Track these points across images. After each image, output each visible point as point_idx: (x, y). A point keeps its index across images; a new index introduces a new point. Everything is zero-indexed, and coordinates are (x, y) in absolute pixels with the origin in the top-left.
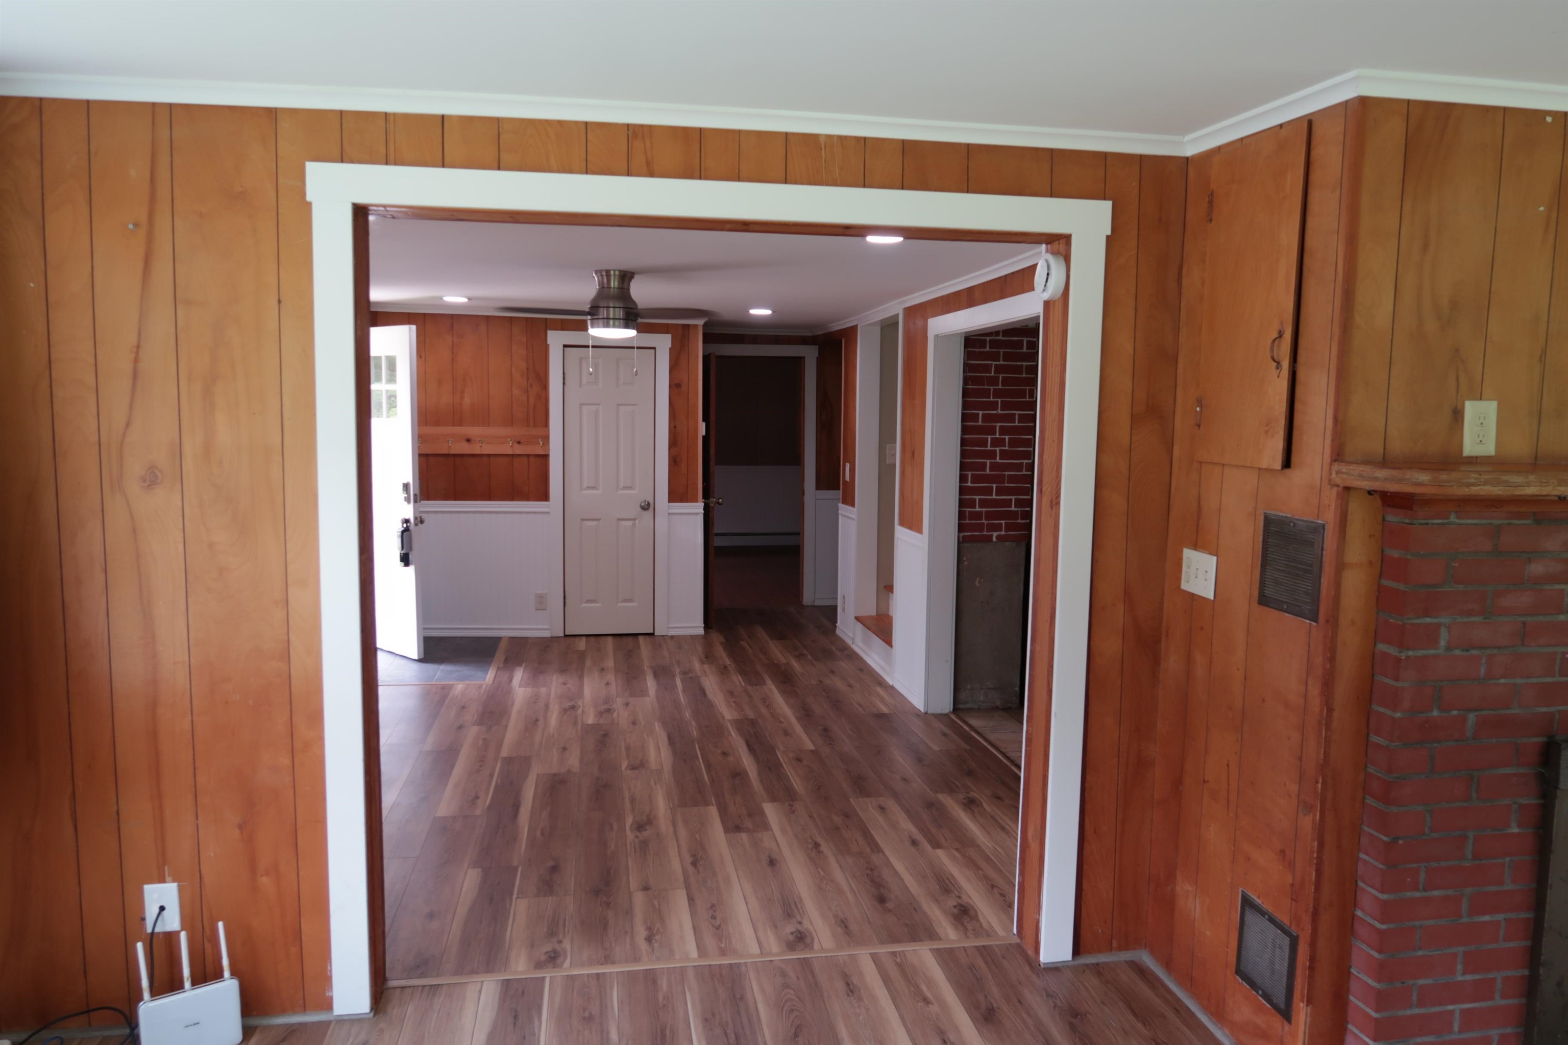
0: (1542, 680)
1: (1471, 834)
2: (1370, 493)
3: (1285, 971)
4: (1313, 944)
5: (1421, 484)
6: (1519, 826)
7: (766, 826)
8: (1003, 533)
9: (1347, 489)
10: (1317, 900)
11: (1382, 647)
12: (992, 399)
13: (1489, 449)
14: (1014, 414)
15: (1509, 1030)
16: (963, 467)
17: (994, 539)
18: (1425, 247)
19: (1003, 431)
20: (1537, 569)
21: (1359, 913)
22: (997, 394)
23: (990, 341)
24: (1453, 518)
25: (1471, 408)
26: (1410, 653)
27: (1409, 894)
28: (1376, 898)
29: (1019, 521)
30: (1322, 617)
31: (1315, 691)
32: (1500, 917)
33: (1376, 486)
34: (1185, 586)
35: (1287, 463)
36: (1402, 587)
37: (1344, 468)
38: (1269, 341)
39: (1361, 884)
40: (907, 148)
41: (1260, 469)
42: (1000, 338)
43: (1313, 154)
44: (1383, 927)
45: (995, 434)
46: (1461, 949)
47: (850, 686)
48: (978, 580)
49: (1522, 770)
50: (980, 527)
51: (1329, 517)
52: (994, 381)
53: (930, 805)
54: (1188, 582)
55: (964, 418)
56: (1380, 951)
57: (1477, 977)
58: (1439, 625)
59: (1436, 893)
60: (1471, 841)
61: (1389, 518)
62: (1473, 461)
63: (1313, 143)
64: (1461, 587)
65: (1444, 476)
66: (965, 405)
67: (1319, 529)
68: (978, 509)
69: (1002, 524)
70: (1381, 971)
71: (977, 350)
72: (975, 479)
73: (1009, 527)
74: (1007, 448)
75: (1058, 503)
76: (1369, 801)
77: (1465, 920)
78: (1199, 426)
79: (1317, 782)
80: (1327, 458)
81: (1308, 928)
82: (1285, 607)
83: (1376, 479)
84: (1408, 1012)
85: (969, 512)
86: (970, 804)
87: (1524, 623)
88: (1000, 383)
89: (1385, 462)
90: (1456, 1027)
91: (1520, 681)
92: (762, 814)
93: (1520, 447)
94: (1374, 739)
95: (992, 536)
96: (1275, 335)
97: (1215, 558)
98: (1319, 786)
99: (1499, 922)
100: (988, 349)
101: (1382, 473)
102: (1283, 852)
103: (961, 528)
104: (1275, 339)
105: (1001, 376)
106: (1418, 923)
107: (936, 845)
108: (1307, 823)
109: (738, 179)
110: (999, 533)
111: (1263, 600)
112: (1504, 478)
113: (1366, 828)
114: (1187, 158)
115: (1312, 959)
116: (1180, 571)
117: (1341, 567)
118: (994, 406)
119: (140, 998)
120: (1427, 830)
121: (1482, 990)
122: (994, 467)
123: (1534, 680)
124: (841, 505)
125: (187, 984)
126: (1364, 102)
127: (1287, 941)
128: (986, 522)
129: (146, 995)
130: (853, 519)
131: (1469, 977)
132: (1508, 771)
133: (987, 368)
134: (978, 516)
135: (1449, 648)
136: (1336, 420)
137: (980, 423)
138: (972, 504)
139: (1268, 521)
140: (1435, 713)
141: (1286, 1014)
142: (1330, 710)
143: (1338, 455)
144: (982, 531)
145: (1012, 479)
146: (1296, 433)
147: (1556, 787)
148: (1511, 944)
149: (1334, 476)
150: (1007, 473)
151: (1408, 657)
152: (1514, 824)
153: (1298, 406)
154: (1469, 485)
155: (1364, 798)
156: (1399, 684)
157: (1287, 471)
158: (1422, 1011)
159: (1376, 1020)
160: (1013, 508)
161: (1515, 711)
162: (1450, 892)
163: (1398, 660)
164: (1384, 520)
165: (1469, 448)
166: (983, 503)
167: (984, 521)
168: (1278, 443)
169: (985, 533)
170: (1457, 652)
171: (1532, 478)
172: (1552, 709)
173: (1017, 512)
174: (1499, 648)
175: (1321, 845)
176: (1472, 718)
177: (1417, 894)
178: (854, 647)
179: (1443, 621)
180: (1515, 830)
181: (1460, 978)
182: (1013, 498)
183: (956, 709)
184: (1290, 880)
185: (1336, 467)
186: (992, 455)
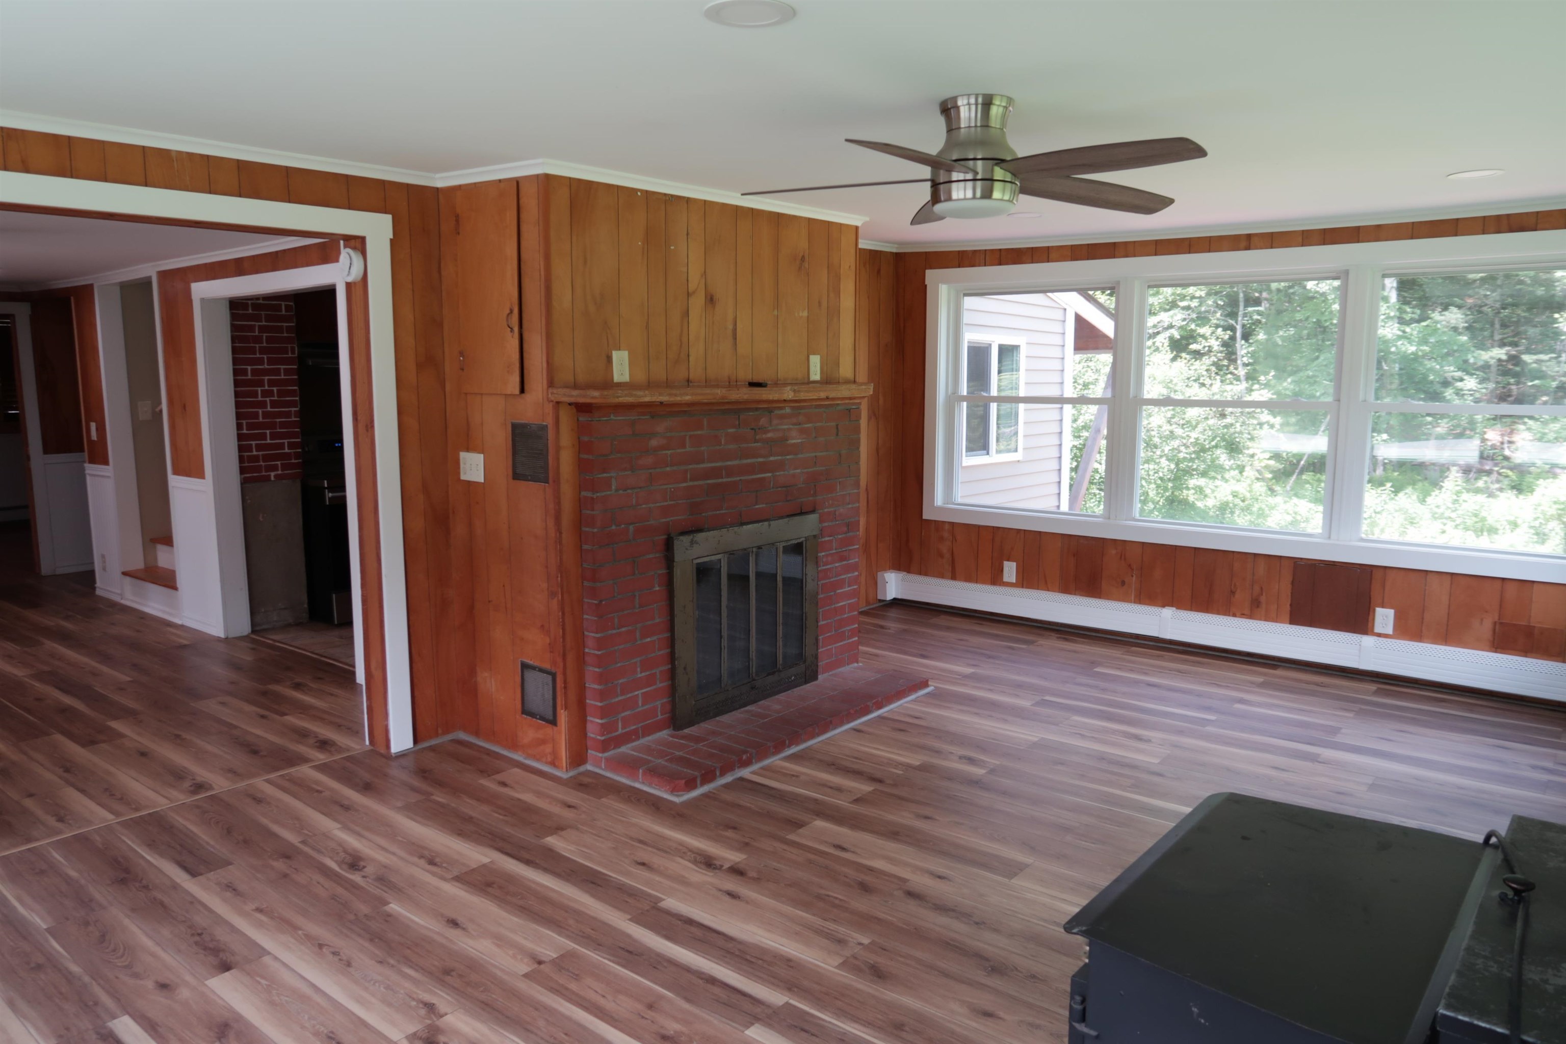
0: (662, 504)
1: (637, 594)
2: (570, 404)
3: (551, 697)
4: (564, 674)
5: (593, 398)
6: (659, 586)
7: (121, 735)
8: (280, 472)
9: (558, 403)
10: (564, 646)
11: (584, 493)
12: (258, 356)
13: (626, 378)
14: (280, 368)
15: (665, 700)
16: (239, 416)
17: (272, 478)
18: (585, 262)
19: (272, 383)
20: (654, 443)
21: (587, 650)
22: (263, 351)
23: (252, 303)
24: (612, 417)
25: (615, 355)
26: (598, 494)
27: (610, 632)
28: (594, 637)
29: (293, 461)
30: (551, 481)
31: (551, 523)
32: (655, 638)
33: (572, 400)
34: (463, 477)
35: (522, 390)
36: (590, 457)
37: (555, 391)
38: (505, 315)
39: (586, 633)
40: (241, 166)
41: (506, 395)
42: (261, 301)
43: (521, 202)
44: (600, 653)
45: (264, 386)
46: (639, 659)
47: (138, 631)
48: (261, 515)
49: (657, 555)
50: (258, 469)
51: (549, 421)
52: (258, 340)
53: (265, 693)
54: (465, 473)
55: (236, 372)
56: (599, 667)
57: (648, 673)
58: (611, 477)
59: (623, 629)
60: (637, 598)
61: (581, 419)
62: (619, 385)
63: (521, 195)
64: (619, 455)
65: (606, 393)
66: (235, 361)
67: (544, 428)
68: (255, 453)
69: (277, 465)
70: (601, 678)
71: (241, 312)
72: (250, 427)
73: (284, 467)
74: (276, 398)
75: (373, 427)
76: (586, 583)
77: (639, 642)
78: (462, 369)
79: (557, 577)
80: (545, 386)
81: (561, 665)
82: (530, 478)
83: (572, 396)
84: (617, 700)
85: (248, 456)
86: (297, 686)
87: (651, 473)
88: (264, 341)
89: (575, 386)
90: (640, 703)
91: (652, 505)
92: (110, 728)
93: (641, 377)
94: (585, 547)
95: (270, 476)
96: (508, 311)
97: (482, 455)
98: (559, 579)
99: (655, 641)
100: (250, 311)
101: (575, 393)
102: (542, 626)
103: (242, 470)
104: (508, 314)
105: (265, 335)
106: (616, 648)
107: (283, 714)
108: (555, 603)
109: (105, 180)
110: (276, 473)
111: (516, 476)
112: (634, 393)
113: (586, 600)
114: (437, 189)
115: (565, 682)
116: (459, 468)
117: (558, 449)
118: (260, 361)
120: (616, 594)
121: (650, 681)
122: (266, 415)
123: (658, 505)
124: (87, 465)
126: (547, 177)
127: (550, 678)
128: (263, 464)
130: (108, 477)
131: (643, 674)
132: (651, 556)
133: (251, 328)
134: (256, 459)
135: (617, 490)
136: (548, 363)
137: (249, 377)
138: (249, 447)
139: (514, 427)
140: (614, 527)
141: (553, 722)
142: (561, 533)
143: (551, 384)
144: (261, 472)
145: (283, 425)
146: (525, 371)
147: (674, 561)
148: (661, 652)
149: (550, 396)
150: (278, 420)
151: (597, 497)
152: (657, 586)
153: (525, 355)
154: (618, 397)
155: (583, 583)
156: (594, 513)
157: (523, 395)
158: (623, 697)
159: (601, 707)
160: (287, 450)
161: (652, 522)
162: (630, 628)
163: (592, 498)
164: (578, 420)
165: (617, 378)
166: (259, 447)
167: (262, 463)
168: (516, 378)
169: (264, 474)
170: (621, 492)
171: (647, 392)
172: (668, 519)
173: (290, 453)
174: (640, 488)
175: (563, 614)
176: (631, 528)
177: (614, 632)
178: (123, 602)
179: (612, 474)
180: (657, 588)
181: (639, 675)
182: (286, 441)
183: (253, 632)
184: (548, 641)
185: (550, 390)
186: (262, 405)
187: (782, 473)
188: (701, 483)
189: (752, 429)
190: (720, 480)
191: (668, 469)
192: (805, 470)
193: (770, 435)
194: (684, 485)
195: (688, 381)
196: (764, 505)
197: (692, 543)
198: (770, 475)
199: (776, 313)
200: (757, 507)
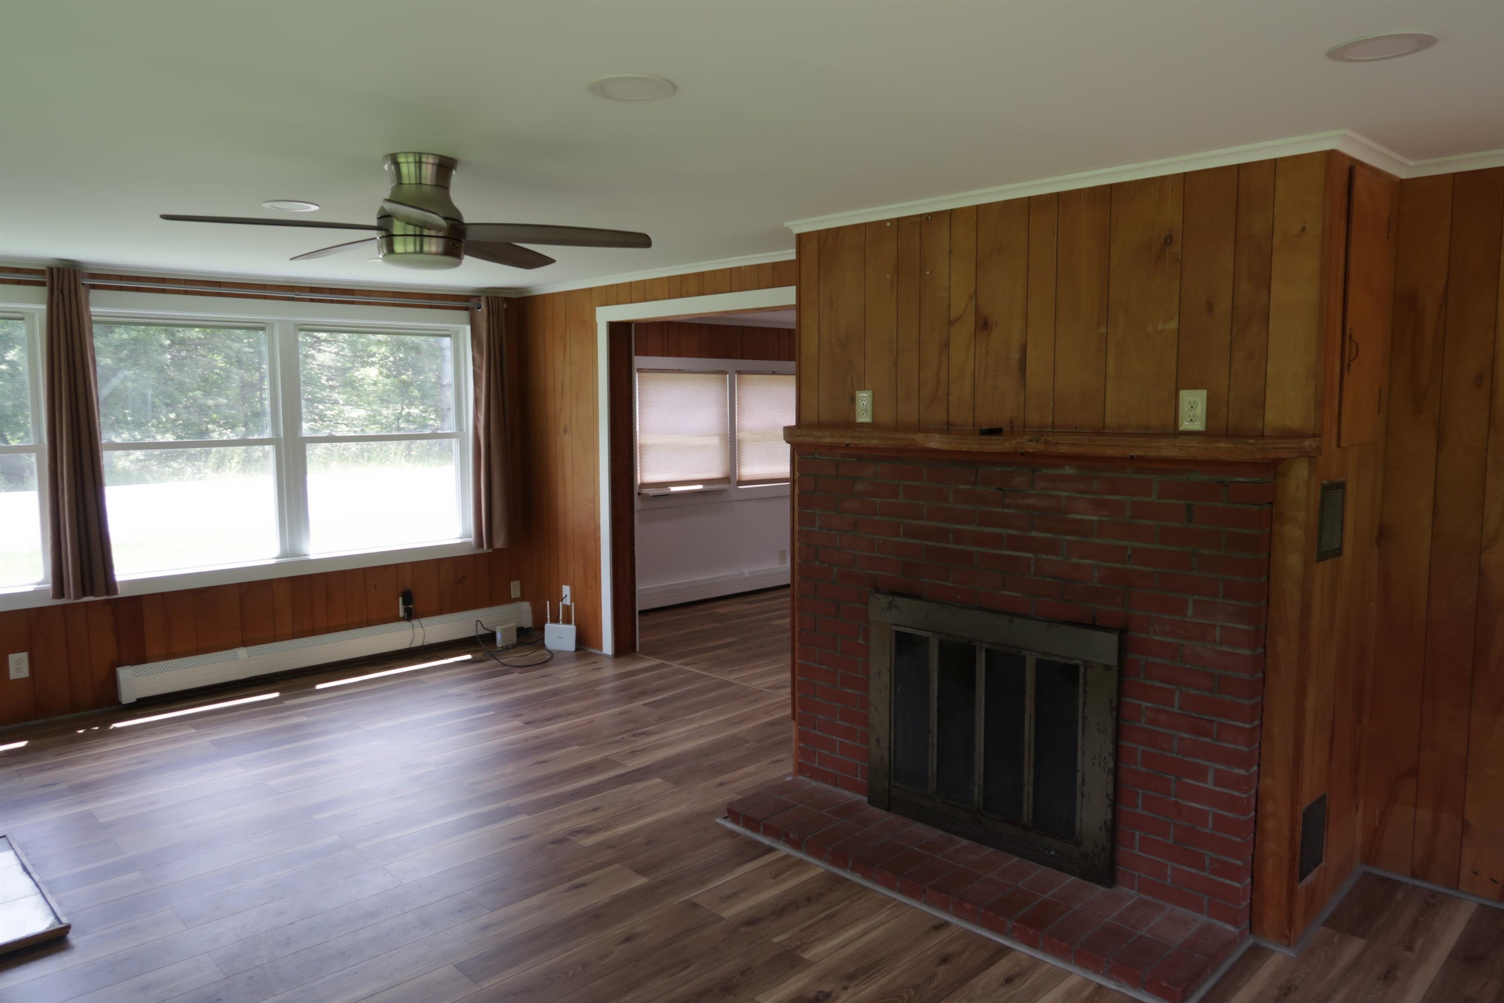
0: (869, 554)
1: (839, 638)
6: (863, 640)
18: (831, 307)
25: (860, 396)
27: (810, 665)
32: (856, 692)
46: (838, 706)
57: (847, 725)
58: (815, 514)
59: (824, 667)
60: (839, 642)
62: (860, 425)
64: (824, 495)
77: (839, 688)
84: (814, 733)
87: (856, 519)
89: (817, 425)
90: (837, 750)
91: (857, 553)
93: (887, 418)
99: (857, 696)
106: (816, 682)
112: (876, 435)
119: (546, 622)
120: (817, 629)
121: (851, 733)
123: (864, 553)
125: (561, 622)
126: (799, 236)
129: (549, 621)
131: (843, 723)
132: (855, 604)
135: (820, 526)
148: (863, 711)
152: (861, 639)
154: (858, 439)
158: (821, 734)
161: (855, 571)
162: (831, 669)
172: (876, 573)
174: (845, 531)
176: (835, 570)
177: (815, 666)
179: (816, 511)
180: (861, 642)
181: (838, 722)
187: (1054, 557)
188: (917, 542)
189: (999, 489)
190: (945, 545)
191: (877, 518)
192: (1106, 564)
193: (1030, 501)
194: (896, 539)
195: (948, 424)
196: (1019, 595)
197: (891, 605)
198: (1030, 555)
199: (1103, 330)
200: (1005, 593)
